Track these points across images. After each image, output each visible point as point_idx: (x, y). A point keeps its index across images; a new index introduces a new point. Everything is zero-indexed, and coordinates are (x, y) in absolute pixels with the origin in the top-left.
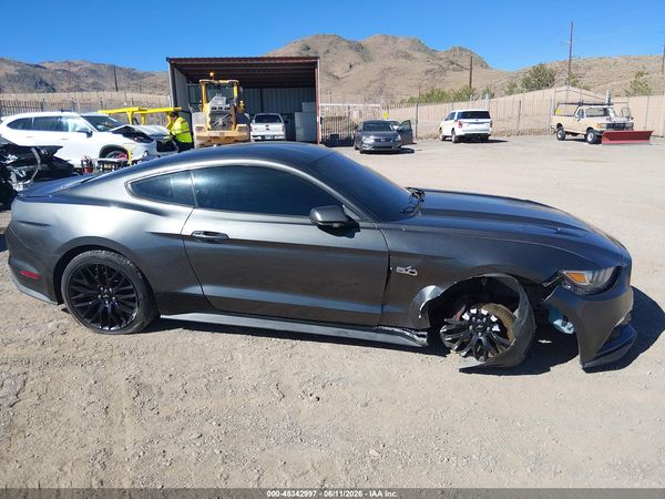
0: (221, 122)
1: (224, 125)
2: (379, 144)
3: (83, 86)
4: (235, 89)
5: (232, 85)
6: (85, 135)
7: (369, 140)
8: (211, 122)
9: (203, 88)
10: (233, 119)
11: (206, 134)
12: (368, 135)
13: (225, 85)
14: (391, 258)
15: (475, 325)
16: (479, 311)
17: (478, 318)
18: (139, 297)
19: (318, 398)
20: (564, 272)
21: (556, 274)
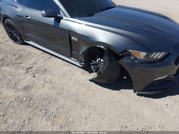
14: (70, 33)
15: (100, 64)
16: (100, 59)
17: (101, 62)
18: (18, 34)
19: (34, 76)
20: (131, 51)
21: (126, 51)
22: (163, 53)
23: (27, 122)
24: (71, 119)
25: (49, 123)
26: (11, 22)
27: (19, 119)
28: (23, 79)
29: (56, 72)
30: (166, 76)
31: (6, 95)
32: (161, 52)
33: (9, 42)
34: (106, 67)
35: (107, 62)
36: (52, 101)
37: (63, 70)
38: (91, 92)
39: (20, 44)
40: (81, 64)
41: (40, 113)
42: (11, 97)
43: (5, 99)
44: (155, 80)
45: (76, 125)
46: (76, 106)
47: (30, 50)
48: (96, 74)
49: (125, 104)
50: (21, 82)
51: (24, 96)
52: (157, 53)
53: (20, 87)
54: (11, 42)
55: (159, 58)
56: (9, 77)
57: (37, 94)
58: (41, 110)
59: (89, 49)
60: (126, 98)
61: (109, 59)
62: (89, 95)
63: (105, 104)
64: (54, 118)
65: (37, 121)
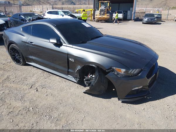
0: (102, 13)
1: (103, 14)
2: (148, 21)
3: (82, 3)
4: (108, 4)
5: (108, 2)
6: (62, 16)
7: (146, 20)
8: (100, 13)
9: (100, 3)
10: (106, 13)
11: (98, 16)
12: (146, 18)
13: (106, 3)
14: (68, 55)
15: (92, 80)
16: (92, 76)
17: (93, 78)
18: (21, 57)
19: (37, 91)
20: (114, 68)
21: (111, 68)
22: (138, 70)
23: (35, 124)
24: (70, 122)
25: (53, 125)
26: (16, 46)
27: (28, 123)
28: (27, 93)
29: (55, 87)
30: (141, 87)
31: (15, 106)
32: (136, 68)
33: (11, 64)
34: (97, 81)
35: (98, 77)
36: (54, 109)
37: (61, 86)
38: (85, 102)
39: (21, 65)
40: (76, 80)
41: (45, 118)
42: (19, 107)
43: (14, 108)
44: (133, 89)
45: (75, 126)
46: (73, 112)
47: (32, 70)
48: (89, 87)
49: (112, 109)
50: (27, 96)
51: (30, 106)
52: (133, 69)
53: (26, 99)
54: (13, 64)
55: (135, 73)
56: (16, 92)
57: (41, 104)
58: (46, 116)
59: (83, 67)
60: (113, 105)
61: (99, 75)
62: (84, 104)
63: (96, 110)
64: (57, 121)
65: (43, 124)
